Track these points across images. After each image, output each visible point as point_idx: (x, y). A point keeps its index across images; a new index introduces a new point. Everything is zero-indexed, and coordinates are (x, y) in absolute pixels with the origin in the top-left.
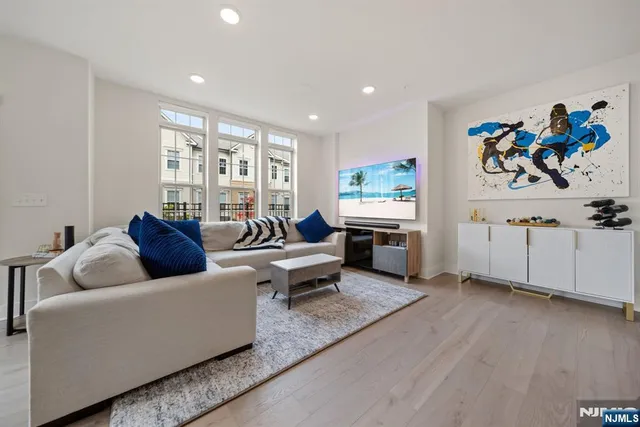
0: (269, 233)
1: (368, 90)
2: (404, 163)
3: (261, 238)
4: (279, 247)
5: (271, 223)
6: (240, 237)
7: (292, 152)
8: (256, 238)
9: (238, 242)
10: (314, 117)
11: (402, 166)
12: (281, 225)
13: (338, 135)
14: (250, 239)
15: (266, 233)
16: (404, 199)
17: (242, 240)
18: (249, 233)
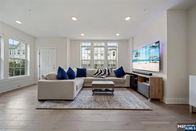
0: (104, 73)
1: (128, 19)
2: (154, 45)
3: (101, 74)
4: (103, 78)
5: (105, 70)
6: (95, 73)
7: (117, 47)
8: (99, 74)
9: (94, 75)
10: (118, 35)
11: (153, 47)
12: (108, 71)
13: (133, 38)
14: (97, 74)
15: (103, 73)
16: (154, 61)
17: (95, 74)
18: (97, 72)
